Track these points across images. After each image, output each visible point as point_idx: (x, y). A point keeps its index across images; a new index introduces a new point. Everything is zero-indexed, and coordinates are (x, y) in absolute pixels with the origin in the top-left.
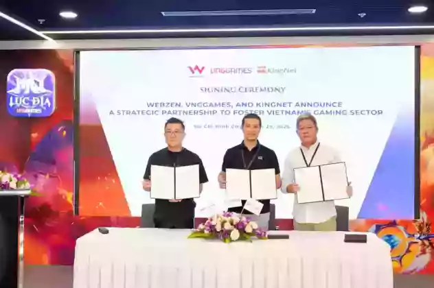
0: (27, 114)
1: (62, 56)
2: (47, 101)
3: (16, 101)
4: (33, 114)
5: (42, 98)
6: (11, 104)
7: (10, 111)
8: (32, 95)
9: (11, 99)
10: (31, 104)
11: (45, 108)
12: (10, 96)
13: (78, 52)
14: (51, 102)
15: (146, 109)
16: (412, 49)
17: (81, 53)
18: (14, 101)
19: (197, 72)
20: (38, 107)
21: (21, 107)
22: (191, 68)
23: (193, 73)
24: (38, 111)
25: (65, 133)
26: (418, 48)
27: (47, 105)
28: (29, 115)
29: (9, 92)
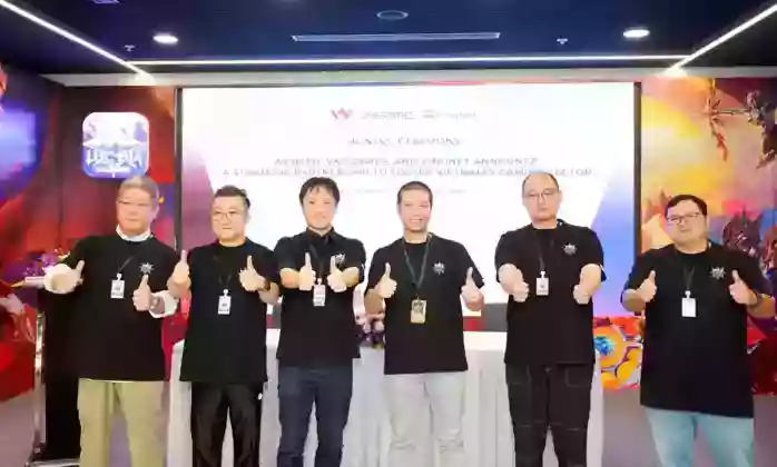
1: (159, 95)
2: (139, 157)
3: (96, 156)
4: (117, 174)
5: (131, 152)
6: (89, 161)
7: (85, 170)
8: (116, 148)
10: (116, 160)
11: (135, 166)
12: (87, 149)
13: (180, 90)
15: (273, 166)
16: (630, 87)
17: (184, 91)
18: (92, 157)
20: (125, 164)
21: (101, 165)
22: (333, 113)
23: (336, 116)
24: (125, 171)
26: (638, 85)
27: (137, 163)
28: (114, 176)
29: (84, 144)
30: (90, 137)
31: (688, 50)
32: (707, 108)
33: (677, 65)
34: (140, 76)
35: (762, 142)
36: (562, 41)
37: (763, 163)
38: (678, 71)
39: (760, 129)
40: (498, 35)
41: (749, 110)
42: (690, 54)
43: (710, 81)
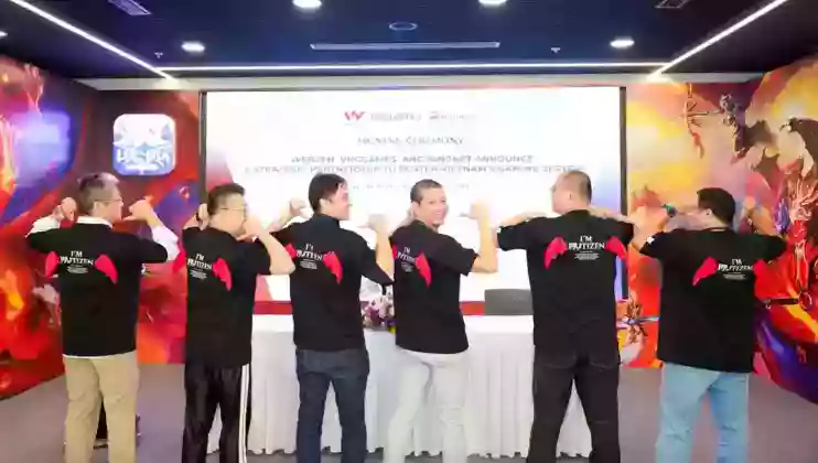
0: (138, 172)
1: (184, 98)
2: (166, 156)
4: (145, 172)
5: (158, 152)
6: (119, 159)
7: (116, 166)
8: (145, 147)
9: (119, 153)
10: (144, 158)
11: (162, 164)
12: (117, 148)
13: (204, 93)
14: (170, 155)
15: (291, 164)
16: (616, 91)
17: (208, 94)
18: (122, 156)
19: (353, 119)
20: (154, 162)
21: (131, 163)
22: (346, 114)
23: (348, 118)
24: (153, 168)
25: (187, 196)
26: (623, 89)
28: (142, 173)
29: (115, 143)
30: (120, 137)
31: (668, 57)
32: (685, 111)
33: (658, 72)
34: (167, 81)
35: (734, 141)
36: (555, 50)
37: (734, 161)
38: (659, 76)
39: (733, 129)
40: (497, 45)
41: (723, 111)
42: (669, 61)
43: (687, 84)
